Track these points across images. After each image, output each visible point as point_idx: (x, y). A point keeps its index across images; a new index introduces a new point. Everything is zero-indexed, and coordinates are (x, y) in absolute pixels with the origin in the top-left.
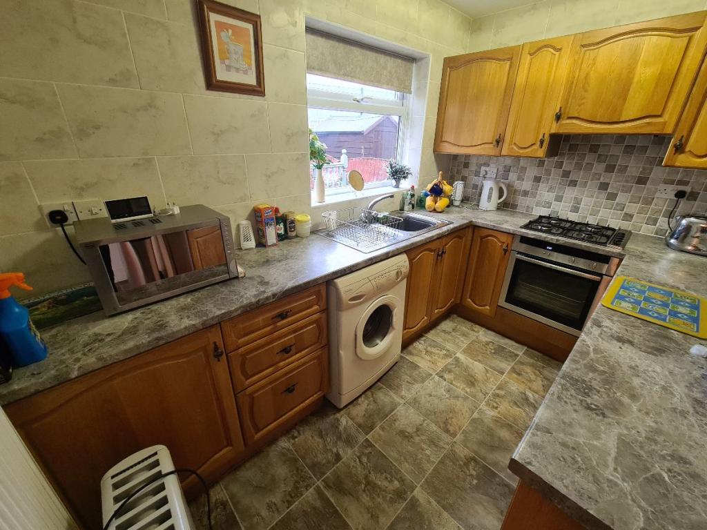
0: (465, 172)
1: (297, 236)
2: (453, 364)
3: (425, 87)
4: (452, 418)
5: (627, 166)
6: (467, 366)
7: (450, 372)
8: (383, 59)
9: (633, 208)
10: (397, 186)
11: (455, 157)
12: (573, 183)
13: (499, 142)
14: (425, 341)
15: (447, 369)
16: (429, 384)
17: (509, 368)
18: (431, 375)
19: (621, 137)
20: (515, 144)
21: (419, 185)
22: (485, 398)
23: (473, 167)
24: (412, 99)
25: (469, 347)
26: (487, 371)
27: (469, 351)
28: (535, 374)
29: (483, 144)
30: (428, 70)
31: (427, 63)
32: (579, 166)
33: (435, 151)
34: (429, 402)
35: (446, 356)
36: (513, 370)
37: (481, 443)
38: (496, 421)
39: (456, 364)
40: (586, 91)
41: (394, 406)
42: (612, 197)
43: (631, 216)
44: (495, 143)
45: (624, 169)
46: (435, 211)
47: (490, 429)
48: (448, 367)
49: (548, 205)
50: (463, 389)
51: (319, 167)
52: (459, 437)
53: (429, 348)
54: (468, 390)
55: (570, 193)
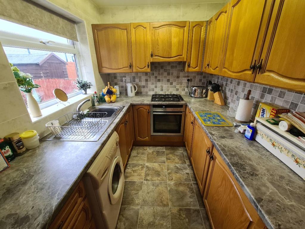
0: (116, 81)
1: (27, 150)
2: (147, 170)
3: (86, 38)
4: (162, 197)
5: (173, 73)
6: (153, 168)
7: (148, 175)
8: (55, 18)
9: (178, 87)
10: (86, 93)
11: (109, 74)
12: (159, 80)
13: (131, 66)
14: (129, 166)
15: (147, 175)
16: (144, 188)
17: (165, 158)
18: (142, 182)
19: (169, 63)
20: (138, 67)
21: (98, 91)
22: (166, 178)
23: (119, 78)
24: (79, 45)
25: (148, 158)
26: (159, 165)
27: (149, 160)
28: (174, 156)
29: (124, 67)
30: (85, 29)
31: (84, 25)
32: (159, 74)
33: (100, 72)
34: (150, 197)
35: (143, 168)
36: (167, 159)
37: (178, 199)
38: (176, 185)
39: (148, 170)
40: (158, 45)
41: (137, 213)
42: (171, 84)
43: (178, 89)
44: (129, 67)
45: (172, 74)
46: (111, 102)
47: (176, 190)
48: (147, 173)
49: (153, 90)
50: (158, 180)
51: (29, 91)
52: (170, 204)
53: (134, 169)
54: (159, 179)
55: (159, 84)
